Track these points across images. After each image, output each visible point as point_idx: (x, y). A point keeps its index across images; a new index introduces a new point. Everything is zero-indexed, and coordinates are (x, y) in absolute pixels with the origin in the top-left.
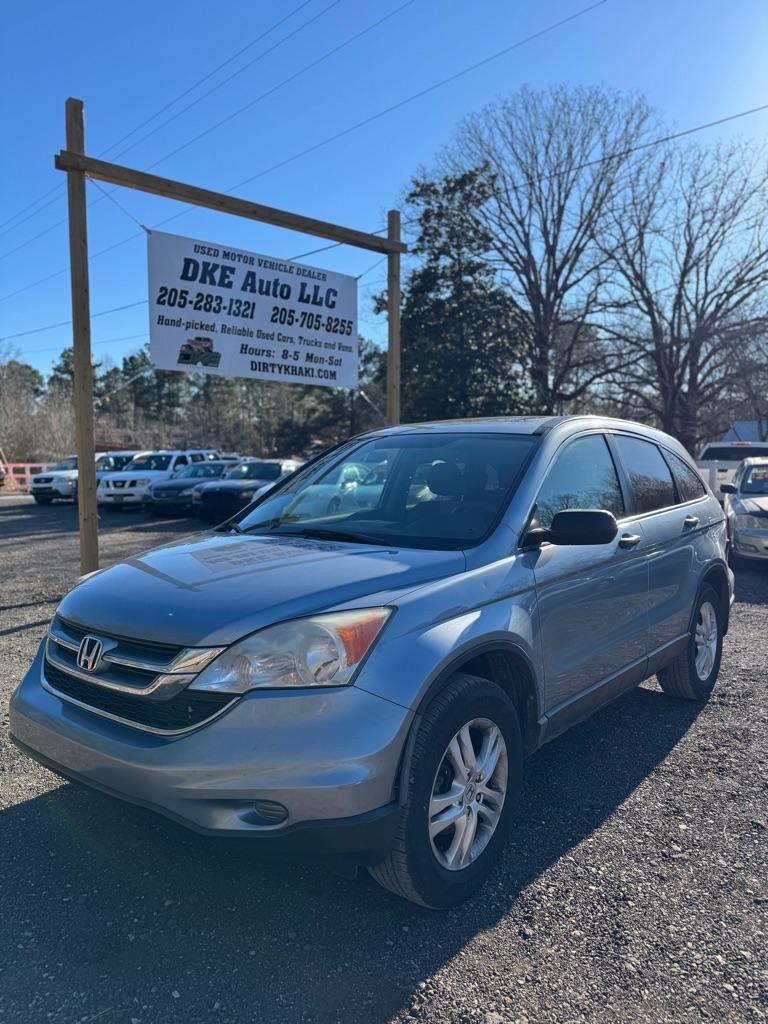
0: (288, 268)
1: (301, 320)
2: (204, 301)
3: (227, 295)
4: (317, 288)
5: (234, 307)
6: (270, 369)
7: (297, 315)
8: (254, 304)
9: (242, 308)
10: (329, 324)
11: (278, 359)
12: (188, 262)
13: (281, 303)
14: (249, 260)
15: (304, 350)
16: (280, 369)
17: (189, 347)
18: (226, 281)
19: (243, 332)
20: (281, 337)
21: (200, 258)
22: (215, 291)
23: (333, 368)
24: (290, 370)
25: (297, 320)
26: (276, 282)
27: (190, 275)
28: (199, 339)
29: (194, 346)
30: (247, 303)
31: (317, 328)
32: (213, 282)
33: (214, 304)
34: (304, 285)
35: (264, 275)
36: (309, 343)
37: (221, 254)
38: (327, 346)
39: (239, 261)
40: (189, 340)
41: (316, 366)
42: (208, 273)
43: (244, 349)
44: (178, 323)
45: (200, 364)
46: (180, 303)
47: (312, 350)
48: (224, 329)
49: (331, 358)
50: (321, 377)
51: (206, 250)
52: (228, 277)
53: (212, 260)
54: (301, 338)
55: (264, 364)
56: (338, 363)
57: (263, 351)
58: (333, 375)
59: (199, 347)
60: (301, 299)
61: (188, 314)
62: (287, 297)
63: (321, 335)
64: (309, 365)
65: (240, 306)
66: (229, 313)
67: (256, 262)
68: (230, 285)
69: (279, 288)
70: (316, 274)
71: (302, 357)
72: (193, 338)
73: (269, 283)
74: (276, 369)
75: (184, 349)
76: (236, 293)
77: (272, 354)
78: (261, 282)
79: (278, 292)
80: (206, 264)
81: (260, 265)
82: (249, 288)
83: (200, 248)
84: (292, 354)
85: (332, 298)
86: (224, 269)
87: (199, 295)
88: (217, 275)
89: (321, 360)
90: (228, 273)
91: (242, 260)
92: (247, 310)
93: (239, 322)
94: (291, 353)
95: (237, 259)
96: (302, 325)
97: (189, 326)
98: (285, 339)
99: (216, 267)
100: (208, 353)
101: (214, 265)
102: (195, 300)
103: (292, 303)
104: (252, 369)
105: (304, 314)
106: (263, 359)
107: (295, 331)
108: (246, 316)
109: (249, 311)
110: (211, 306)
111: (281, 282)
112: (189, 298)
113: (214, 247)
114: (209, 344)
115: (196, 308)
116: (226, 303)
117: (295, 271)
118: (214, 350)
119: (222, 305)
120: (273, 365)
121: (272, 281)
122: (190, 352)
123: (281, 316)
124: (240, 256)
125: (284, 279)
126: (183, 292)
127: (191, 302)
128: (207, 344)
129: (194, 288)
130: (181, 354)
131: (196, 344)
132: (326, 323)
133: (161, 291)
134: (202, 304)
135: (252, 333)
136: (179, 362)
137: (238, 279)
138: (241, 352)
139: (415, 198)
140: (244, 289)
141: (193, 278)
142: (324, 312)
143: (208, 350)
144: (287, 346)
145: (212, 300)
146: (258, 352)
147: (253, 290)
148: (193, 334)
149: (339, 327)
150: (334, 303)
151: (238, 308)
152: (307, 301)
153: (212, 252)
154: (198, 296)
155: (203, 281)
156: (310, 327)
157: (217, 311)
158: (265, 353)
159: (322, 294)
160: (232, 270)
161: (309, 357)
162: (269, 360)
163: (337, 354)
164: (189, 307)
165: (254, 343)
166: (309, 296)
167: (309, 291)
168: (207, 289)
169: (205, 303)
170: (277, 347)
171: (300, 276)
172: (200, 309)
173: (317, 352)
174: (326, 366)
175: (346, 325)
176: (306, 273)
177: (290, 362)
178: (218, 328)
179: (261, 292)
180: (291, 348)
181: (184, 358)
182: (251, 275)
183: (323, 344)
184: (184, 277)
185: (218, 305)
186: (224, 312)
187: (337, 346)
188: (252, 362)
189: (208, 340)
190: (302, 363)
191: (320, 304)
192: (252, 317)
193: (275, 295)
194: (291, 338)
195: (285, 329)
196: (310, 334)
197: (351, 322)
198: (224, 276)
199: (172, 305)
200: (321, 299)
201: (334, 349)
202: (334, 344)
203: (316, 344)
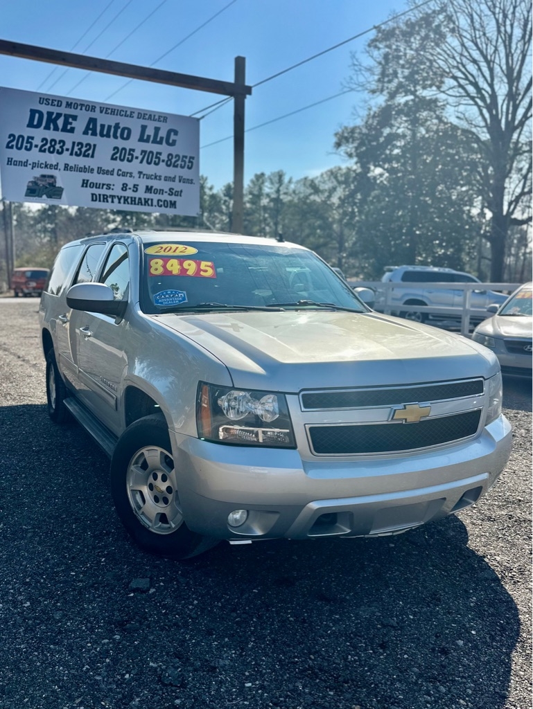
0: (128, 113)
1: (140, 157)
2: (49, 145)
3: (69, 138)
4: (157, 130)
5: (76, 149)
6: (110, 200)
7: (137, 153)
8: (95, 146)
9: (84, 149)
10: (170, 160)
11: (117, 191)
12: (33, 112)
13: (120, 143)
14: (90, 107)
15: (143, 183)
16: (119, 199)
17: (35, 183)
18: (69, 127)
19: (84, 170)
20: (120, 172)
21: (45, 109)
22: (59, 136)
23: (173, 198)
24: (129, 200)
25: (137, 158)
26: (117, 126)
27: (35, 123)
28: (43, 176)
29: (39, 182)
30: (88, 144)
31: (157, 164)
32: (56, 129)
33: (57, 147)
34: (144, 128)
35: (104, 120)
36: (149, 177)
37: (64, 104)
38: (166, 179)
39: (81, 109)
40: (35, 178)
41: (155, 197)
42: (52, 121)
43: (85, 183)
44: (25, 164)
45: (44, 197)
46: (26, 147)
47: (150, 183)
48: (66, 167)
49: (171, 189)
50: (161, 206)
51: (50, 102)
52: (71, 123)
53: (55, 110)
54: (140, 173)
55: (104, 195)
56: (179, 193)
57: (103, 185)
58: (173, 204)
59: (43, 183)
60: (141, 139)
61: (34, 155)
62: (128, 138)
63: (162, 169)
64: (148, 196)
65: (82, 147)
66: (71, 154)
67: (98, 109)
68: (72, 130)
69: (119, 131)
70: (157, 117)
71: (142, 189)
72: (38, 176)
73: (109, 127)
74: (116, 200)
75: (30, 184)
76: (78, 136)
77: (112, 187)
78: (102, 126)
79: (119, 134)
80: (50, 114)
81: (101, 112)
82: (90, 132)
83: (45, 99)
84: (132, 187)
85: (173, 137)
86: (67, 117)
87: (44, 139)
88: (60, 122)
89: (162, 192)
90: (70, 120)
91: (84, 108)
92: (87, 151)
93: (81, 161)
94: (130, 186)
95: (79, 107)
96: (141, 162)
97: (34, 165)
98: (124, 174)
99: (59, 115)
100: (52, 188)
101: (57, 114)
102: (40, 144)
103: (133, 143)
104: (93, 200)
105: (144, 152)
106: (104, 191)
107: (135, 166)
108: (88, 156)
109: (90, 152)
110: (54, 149)
111: (122, 126)
112: (34, 142)
113: (57, 99)
114: (53, 180)
115: (41, 151)
116: (68, 145)
117: (135, 115)
118: (57, 185)
119: (65, 148)
120: (113, 197)
121: (113, 125)
122: (36, 187)
123: (120, 154)
124: (82, 105)
125: (124, 122)
126: (29, 138)
127: (36, 146)
128: (51, 181)
129: (39, 134)
130: (28, 189)
131: (41, 180)
132: (166, 159)
133: (9, 137)
134: (47, 147)
135: (93, 170)
136: (26, 195)
137: (80, 125)
138: (83, 186)
139: (378, 43)
140: (85, 133)
141: (38, 126)
142: (164, 149)
143: (53, 185)
144: (127, 180)
145: (55, 144)
146: (97, 186)
147: (94, 134)
148: (38, 172)
149: (179, 163)
150: (174, 142)
151: (80, 149)
152: (147, 141)
153: (56, 103)
154: (42, 141)
155: (47, 128)
156: (149, 163)
157: (60, 153)
158: (105, 187)
159: (163, 133)
160: (75, 118)
161: (149, 189)
162: (109, 193)
163: (177, 186)
164: (35, 150)
165: (94, 178)
166: (149, 137)
167: (150, 132)
168: (50, 134)
169: (51, 147)
170: (117, 181)
171: (141, 120)
172: (44, 151)
173: (156, 184)
174: (166, 197)
175: (187, 160)
176: (147, 117)
177: (129, 193)
178: (61, 166)
179: (102, 135)
180: (130, 182)
181: (31, 193)
182: (93, 121)
183: (163, 178)
184: (31, 125)
185: (61, 147)
186: (66, 154)
187: (177, 179)
188: (93, 195)
189: (52, 177)
190: (141, 193)
191: (160, 142)
192: (92, 156)
193: (115, 137)
194: (131, 173)
195: (125, 166)
196: (151, 169)
197: (193, 158)
198: (66, 123)
199: (20, 149)
200: (162, 138)
201: (174, 181)
202: (175, 178)
203: (156, 177)
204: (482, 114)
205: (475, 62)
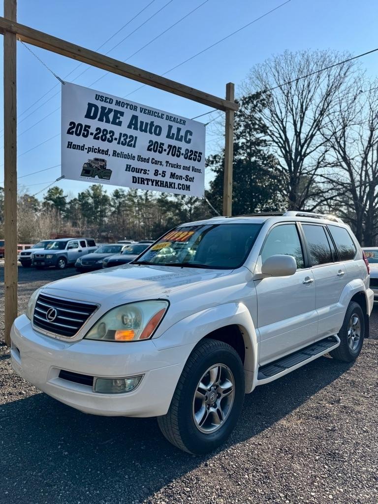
0: (160, 115)
1: (168, 150)
2: (101, 134)
3: (117, 130)
4: (179, 130)
5: (122, 139)
6: (146, 182)
7: (165, 147)
8: (136, 138)
9: (128, 140)
10: (187, 154)
11: (151, 176)
12: (90, 106)
13: (155, 138)
14: (134, 107)
15: (169, 170)
16: (153, 182)
17: (89, 164)
18: (117, 121)
19: (128, 157)
20: (153, 161)
21: (100, 104)
22: (110, 127)
23: (188, 183)
24: (159, 183)
25: (165, 150)
26: (152, 123)
27: (92, 115)
28: (96, 160)
29: (93, 165)
30: (131, 136)
31: (178, 156)
32: (108, 121)
33: (108, 136)
34: (170, 127)
35: (143, 118)
36: (173, 166)
37: (114, 102)
38: (185, 168)
39: (127, 108)
40: (90, 160)
41: (177, 182)
42: (104, 115)
43: (128, 168)
44: (82, 148)
45: (97, 177)
46: (84, 133)
47: (174, 170)
48: (115, 153)
49: (187, 176)
50: (180, 189)
51: (104, 99)
52: (119, 118)
53: (108, 106)
54: (167, 162)
55: (142, 178)
56: (192, 180)
57: (142, 170)
58: (188, 188)
59: (96, 165)
60: (168, 136)
61: (90, 142)
62: (159, 134)
63: (182, 161)
64: (172, 180)
65: (127, 138)
66: (119, 143)
67: (138, 109)
68: (120, 124)
69: (153, 128)
70: (179, 120)
71: (168, 175)
72: (92, 159)
73: (147, 124)
74: (150, 183)
75: (86, 166)
76: (124, 129)
77: (147, 172)
78: (142, 123)
79: (153, 131)
80: (103, 108)
81: (141, 112)
82: (133, 126)
83: (99, 97)
84: (161, 173)
85: (189, 137)
86: (116, 112)
87: (98, 129)
88: (111, 116)
89: (181, 178)
90: (119, 115)
91: (129, 107)
92: (130, 141)
93: (126, 150)
94: (161, 172)
95: (125, 106)
96: (168, 154)
97: (90, 150)
98: (156, 163)
99: (110, 110)
100: (102, 170)
101: (109, 109)
102: (95, 132)
103: (162, 139)
104: (133, 182)
105: (170, 146)
106: (141, 175)
107: (163, 157)
108: (130, 146)
109: (133, 142)
110: (106, 137)
111: (155, 124)
112: (90, 131)
113: (110, 97)
114: (104, 163)
115: (95, 138)
116: (117, 136)
117: (165, 117)
118: (107, 168)
119: (114, 137)
120: (148, 180)
121: (149, 123)
122: (90, 169)
123: (155, 147)
124: (127, 104)
125: (157, 122)
126: (86, 126)
127: (92, 134)
128: (102, 164)
129: (94, 124)
130: (83, 170)
131: (94, 163)
132: (184, 153)
133: (70, 125)
134: (100, 135)
135: (134, 157)
136: (81, 175)
137: (126, 120)
138: (126, 170)
140: (129, 127)
141: (94, 117)
142: (183, 146)
143: (104, 167)
144: (158, 167)
145: (107, 134)
146: (138, 171)
147: (136, 128)
148: (93, 156)
149: (193, 156)
150: (190, 140)
151: (125, 139)
152: (172, 138)
153: (108, 100)
154: (97, 130)
155: (101, 120)
156: (173, 155)
157: (110, 141)
158: (143, 171)
159: (182, 133)
160: (122, 114)
161: (173, 175)
162: (145, 176)
163: (191, 174)
164: (91, 137)
165: (135, 164)
166: (173, 134)
167: (174, 131)
168: (103, 125)
169: (102, 135)
170: (151, 168)
171: (168, 121)
172: (98, 139)
173: (179, 172)
174: (183, 182)
175: (198, 155)
176: (172, 119)
177: (159, 178)
178: (110, 152)
179: (141, 130)
180: (161, 169)
181: (85, 173)
182: (135, 118)
183: (182, 167)
184: (88, 116)
185: (111, 137)
186: (115, 142)
187: (191, 169)
188: (134, 177)
189: (103, 161)
190: (167, 179)
191: (181, 140)
192: (134, 146)
193: (151, 133)
194: (161, 162)
195: (157, 156)
196: (174, 160)
197: (201, 153)
198: (115, 117)
199: (78, 135)
200: (182, 136)
201: (189, 170)
202: (189, 167)
203: (177, 167)
204: (281, 151)
205: (277, 122)
